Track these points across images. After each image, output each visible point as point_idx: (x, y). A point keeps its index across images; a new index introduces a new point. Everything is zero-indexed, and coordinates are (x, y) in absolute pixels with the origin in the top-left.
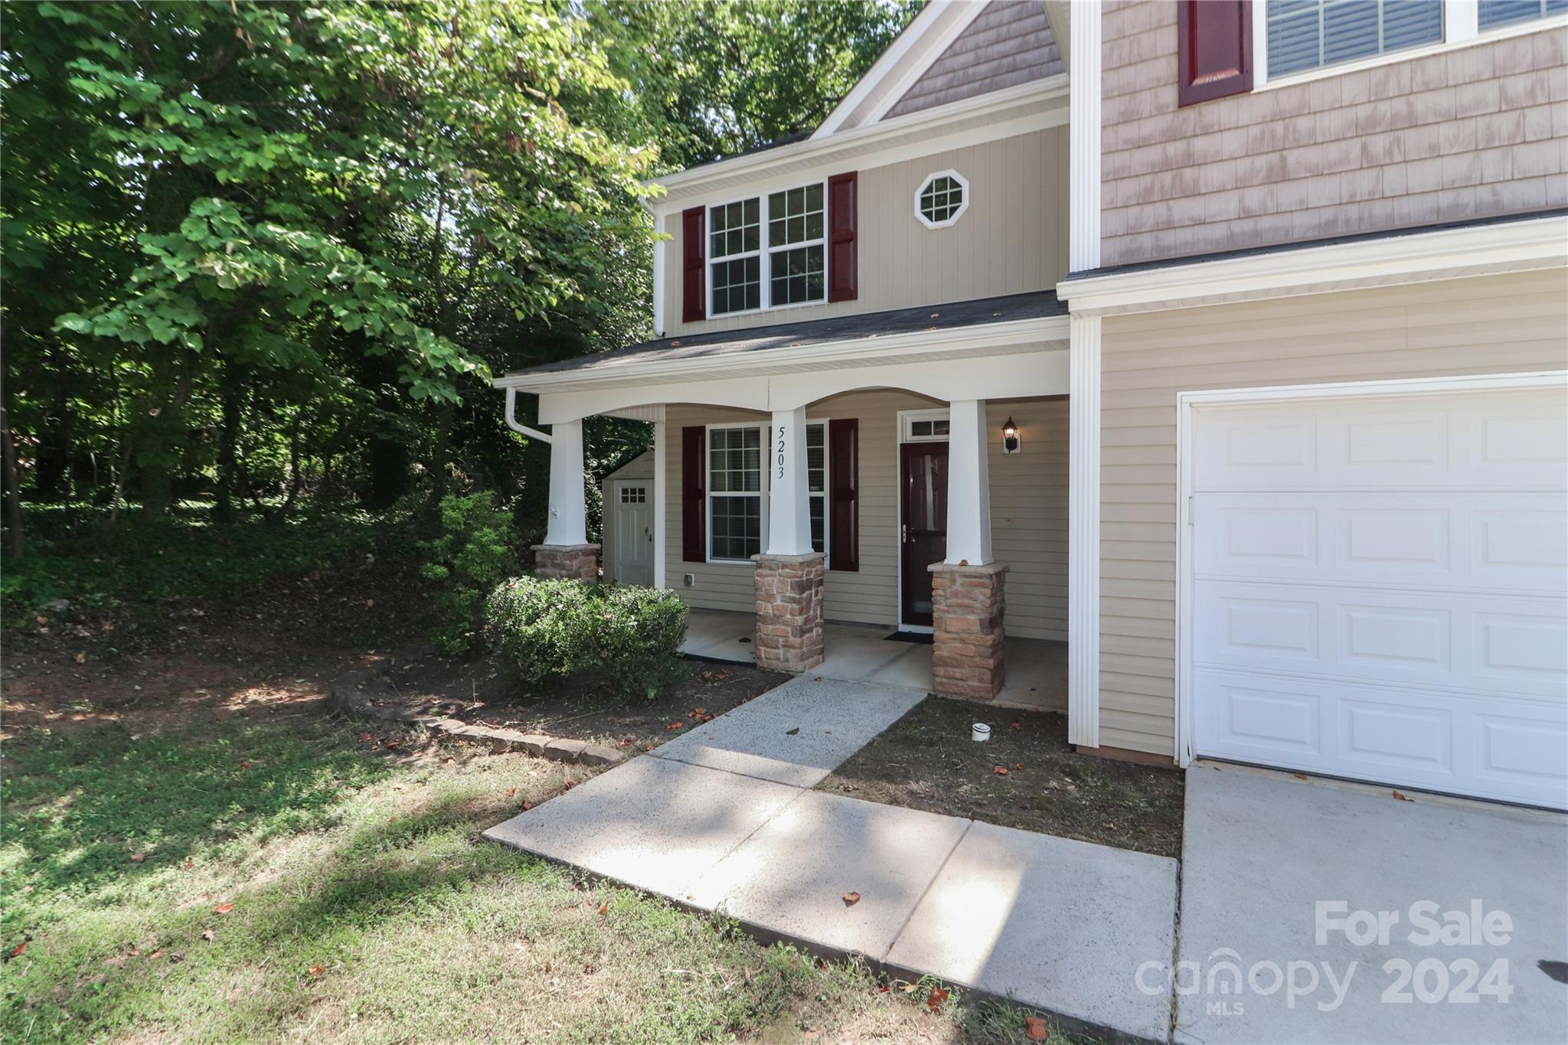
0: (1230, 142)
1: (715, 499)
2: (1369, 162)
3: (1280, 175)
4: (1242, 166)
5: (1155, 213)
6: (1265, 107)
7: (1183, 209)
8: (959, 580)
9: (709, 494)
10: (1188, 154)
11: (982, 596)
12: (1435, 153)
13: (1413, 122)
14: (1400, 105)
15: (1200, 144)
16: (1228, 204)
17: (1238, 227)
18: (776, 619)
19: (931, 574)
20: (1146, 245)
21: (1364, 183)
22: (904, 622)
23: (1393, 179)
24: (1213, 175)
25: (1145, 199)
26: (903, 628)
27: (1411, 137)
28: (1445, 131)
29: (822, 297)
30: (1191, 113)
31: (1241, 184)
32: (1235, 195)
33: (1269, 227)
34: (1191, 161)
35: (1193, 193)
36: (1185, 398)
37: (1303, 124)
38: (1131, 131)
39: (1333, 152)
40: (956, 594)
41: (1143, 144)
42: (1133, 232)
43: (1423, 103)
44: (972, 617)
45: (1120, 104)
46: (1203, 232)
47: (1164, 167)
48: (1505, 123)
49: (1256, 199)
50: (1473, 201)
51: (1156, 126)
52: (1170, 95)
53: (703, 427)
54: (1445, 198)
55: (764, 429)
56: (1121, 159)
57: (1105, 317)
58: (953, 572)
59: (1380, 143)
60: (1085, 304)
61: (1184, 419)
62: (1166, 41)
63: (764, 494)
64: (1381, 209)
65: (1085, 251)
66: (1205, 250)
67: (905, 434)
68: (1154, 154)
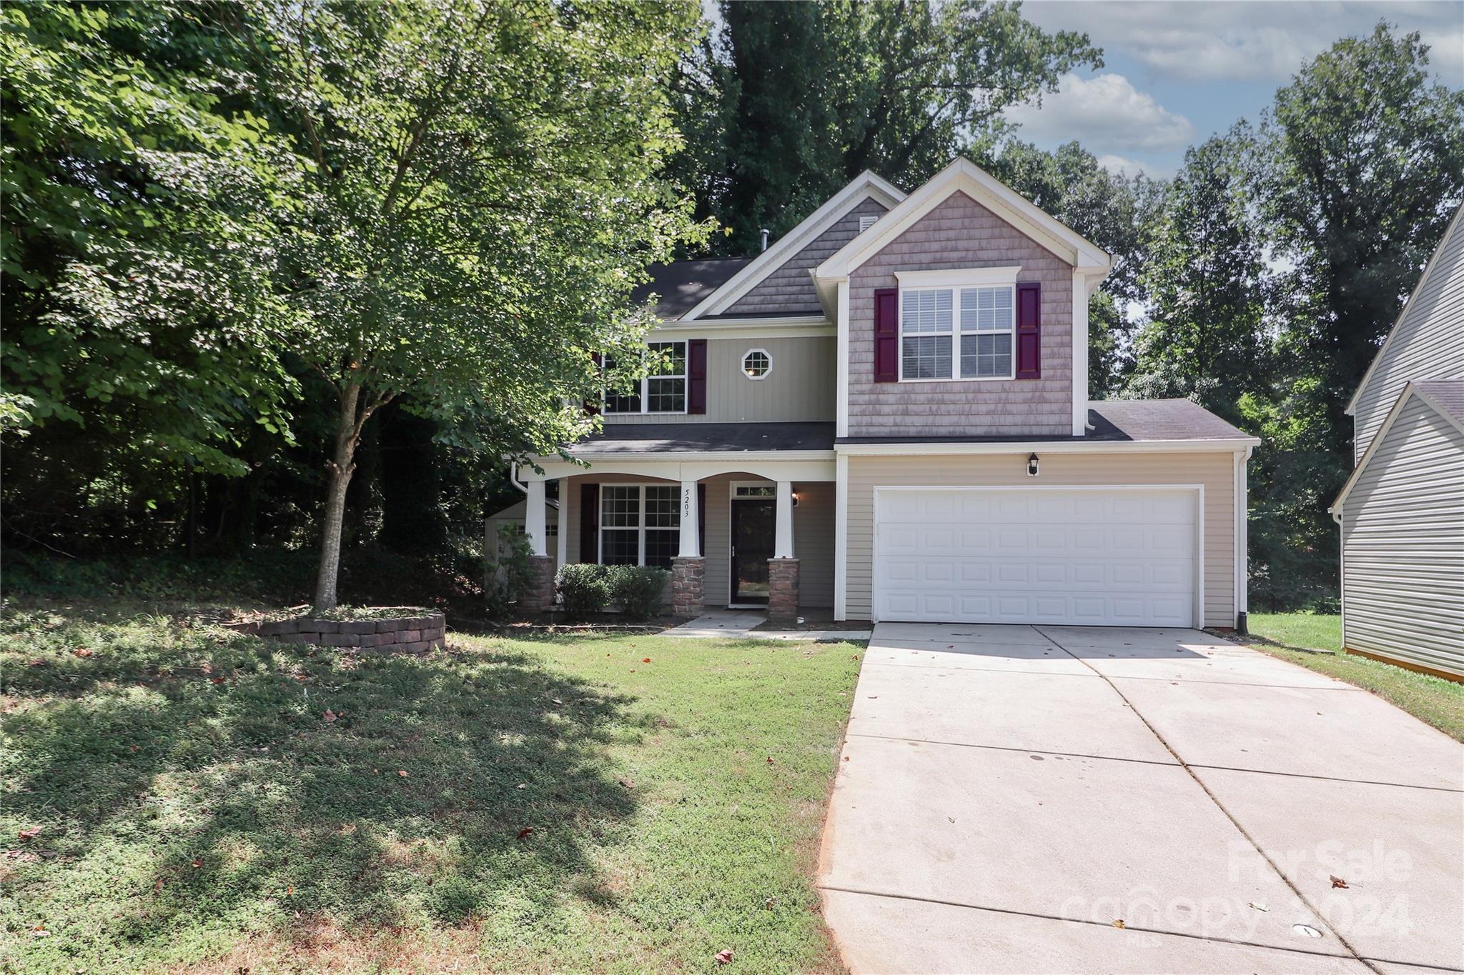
0: (891, 398)
1: (604, 531)
2: (931, 413)
3: (906, 413)
4: (895, 407)
5: (866, 419)
6: (902, 388)
7: (876, 420)
8: (782, 565)
9: (601, 528)
10: (878, 400)
11: (792, 572)
12: (949, 414)
13: (943, 402)
14: (940, 396)
15: (881, 397)
16: (889, 420)
17: (893, 429)
18: (686, 589)
19: (769, 563)
20: (864, 431)
21: (930, 420)
22: (732, 603)
23: (938, 420)
24: (886, 409)
25: (863, 414)
26: (731, 606)
27: (943, 407)
28: (952, 407)
29: (683, 410)
30: (878, 385)
31: (894, 414)
32: (892, 418)
33: (903, 431)
34: (878, 402)
35: (879, 414)
36: (877, 488)
37: (913, 396)
38: (857, 387)
39: (921, 408)
40: (780, 572)
41: (862, 393)
42: (859, 425)
43: (947, 397)
44: (788, 582)
45: (854, 377)
46: (882, 429)
47: (869, 403)
48: (967, 407)
49: (899, 419)
50: (958, 431)
51: (866, 387)
52: (871, 377)
53: (597, 486)
54: (951, 429)
55: (642, 488)
56: (855, 397)
57: (850, 457)
58: (778, 562)
59: (934, 407)
60: (843, 452)
61: (876, 495)
62: (871, 357)
63: (642, 529)
64: (935, 429)
65: (842, 430)
66: (883, 435)
67: (733, 494)
68: (866, 397)
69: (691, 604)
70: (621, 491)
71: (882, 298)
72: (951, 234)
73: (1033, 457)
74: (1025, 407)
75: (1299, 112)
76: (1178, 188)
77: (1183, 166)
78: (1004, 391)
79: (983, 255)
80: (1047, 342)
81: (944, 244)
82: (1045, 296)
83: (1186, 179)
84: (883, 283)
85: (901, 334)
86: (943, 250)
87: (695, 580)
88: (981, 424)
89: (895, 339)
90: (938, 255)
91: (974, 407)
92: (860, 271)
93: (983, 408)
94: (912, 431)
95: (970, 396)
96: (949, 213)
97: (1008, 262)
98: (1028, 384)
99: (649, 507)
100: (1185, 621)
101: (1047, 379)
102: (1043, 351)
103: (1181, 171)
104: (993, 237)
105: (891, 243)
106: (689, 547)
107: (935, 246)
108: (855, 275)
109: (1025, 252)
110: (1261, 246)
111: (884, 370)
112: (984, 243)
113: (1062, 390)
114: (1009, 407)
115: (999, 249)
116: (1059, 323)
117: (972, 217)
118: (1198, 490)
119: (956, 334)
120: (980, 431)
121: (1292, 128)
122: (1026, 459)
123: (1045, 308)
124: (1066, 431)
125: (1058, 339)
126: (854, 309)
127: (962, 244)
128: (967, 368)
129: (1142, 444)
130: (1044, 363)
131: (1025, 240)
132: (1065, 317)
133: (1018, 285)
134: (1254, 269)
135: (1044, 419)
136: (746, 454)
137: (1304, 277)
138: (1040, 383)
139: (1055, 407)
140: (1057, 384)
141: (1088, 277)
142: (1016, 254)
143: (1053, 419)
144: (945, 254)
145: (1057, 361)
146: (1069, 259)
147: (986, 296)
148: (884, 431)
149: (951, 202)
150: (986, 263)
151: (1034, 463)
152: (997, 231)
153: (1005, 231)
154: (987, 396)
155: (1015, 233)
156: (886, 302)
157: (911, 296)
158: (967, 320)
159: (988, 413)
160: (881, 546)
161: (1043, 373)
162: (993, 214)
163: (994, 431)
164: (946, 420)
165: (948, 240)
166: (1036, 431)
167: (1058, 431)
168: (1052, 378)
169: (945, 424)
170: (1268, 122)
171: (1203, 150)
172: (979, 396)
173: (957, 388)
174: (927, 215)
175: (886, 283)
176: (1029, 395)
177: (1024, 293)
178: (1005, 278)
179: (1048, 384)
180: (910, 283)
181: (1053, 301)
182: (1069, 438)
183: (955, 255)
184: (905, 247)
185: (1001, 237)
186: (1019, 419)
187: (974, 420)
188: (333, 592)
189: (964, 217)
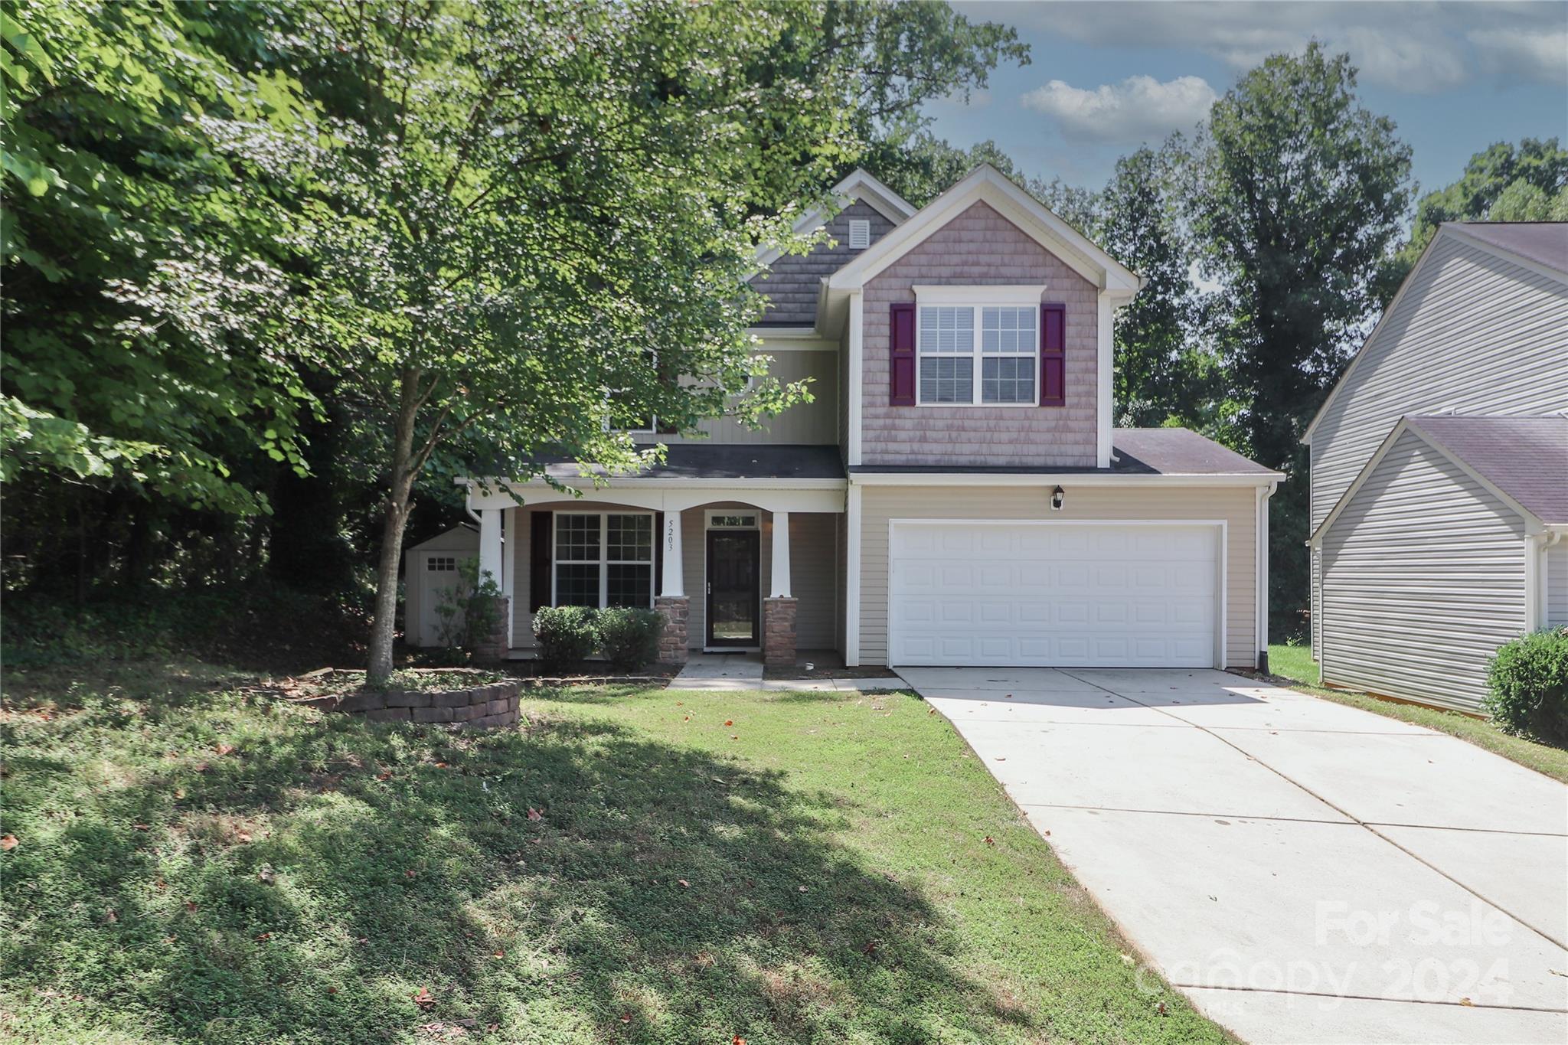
0: (908, 423)
1: (559, 566)
2: (951, 441)
3: (923, 440)
4: (911, 434)
5: (880, 446)
6: (919, 412)
7: (892, 446)
8: (779, 605)
9: (555, 562)
10: (894, 425)
11: (792, 612)
12: (970, 442)
13: (964, 429)
14: (959, 422)
15: (897, 422)
16: (906, 447)
17: (910, 457)
18: (671, 633)
19: (765, 603)
20: (879, 459)
21: (949, 448)
22: (708, 645)
23: (958, 448)
24: (902, 435)
25: (877, 440)
26: (706, 649)
27: (963, 434)
28: (972, 434)
30: (894, 409)
31: (911, 441)
32: (908, 445)
33: (921, 459)
34: (894, 428)
35: (895, 441)
36: (893, 522)
37: (931, 422)
38: (872, 410)
39: (940, 435)
40: (778, 612)
41: (876, 417)
42: (873, 452)
43: (967, 423)
44: (787, 623)
45: (868, 399)
46: (898, 457)
47: (885, 428)
48: (988, 435)
49: (916, 446)
50: (979, 460)
51: (881, 411)
52: (886, 399)
53: (550, 514)
54: (972, 458)
55: (604, 516)
56: (868, 422)
57: (863, 487)
58: (775, 602)
59: (954, 434)
60: (858, 481)
61: (891, 529)
62: (886, 378)
63: (603, 562)
64: (954, 458)
65: (855, 456)
66: (898, 463)
67: (708, 525)
68: (881, 422)
69: (677, 649)
70: (578, 520)
71: (899, 314)
72: (972, 247)
73: (1058, 490)
74: (1048, 436)
75: (1233, 128)
76: (1108, 199)
77: (1114, 176)
78: (1027, 418)
79: (1005, 271)
80: (1072, 368)
81: (964, 257)
82: (1070, 318)
83: (1115, 190)
84: (901, 297)
85: (919, 354)
86: (965, 264)
87: (682, 622)
88: (1002, 454)
89: (912, 359)
90: (958, 269)
91: (996, 435)
92: (875, 283)
93: (1005, 436)
94: (931, 460)
95: (992, 423)
96: (970, 223)
97: (1032, 280)
98: (1052, 412)
99: (612, 538)
100: (1205, 661)
101: (1072, 406)
102: (1068, 377)
103: (1111, 181)
104: (1016, 253)
105: (908, 254)
106: (673, 585)
107: (955, 259)
108: (869, 286)
109: (1049, 271)
110: (1189, 264)
111: (901, 391)
112: (1007, 259)
113: (1087, 418)
114: (1032, 435)
115: (1022, 266)
116: (1084, 347)
117: (995, 229)
118: (1221, 527)
119: (978, 355)
120: (1002, 461)
121: (1227, 143)
122: (1050, 492)
123: (1070, 331)
124: (1091, 463)
125: (1083, 365)
126: (867, 324)
127: (984, 259)
128: (989, 393)
129: (1170, 478)
130: (1069, 389)
131: (1049, 258)
132: (1090, 342)
133: (1042, 305)
134: (1182, 287)
135: (1069, 449)
136: (742, 481)
137: (1232, 299)
138: (1064, 411)
139: (1079, 437)
140: (1081, 413)
141: (1113, 299)
142: (1041, 271)
143: (1078, 450)
144: (966, 268)
145: (1081, 388)
146: (1094, 279)
147: (1009, 316)
148: (900, 459)
149: (971, 212)
150: (1009, 281)
151: (1059, 496)
152: (1020, 246)
153: (1030, 246)
154: (1010, 423)
155: (1039, 249)
156: (902, 317)
157: (930, 313)
158: (989, 341)
159: (1011, 442)
160: (897, 584)
161: (1068, 401)
162: (1016, 228)
163: (1016, 461)
164: (966, 448)
165: (969, 253)
166: (1060, 462)
167: (1083, 463)
168: (1077, 406)
169: (965, 452)
170: (1203, 136)
171: (1134, 159)
172: (1001, 423)
173: (978, 414)
174: (947, 225)
175: (904, 298)
176: (1053, 424)
177: (1049, 314)
178: (1029, 298)
179: (1072, 412)
180: (929, 298)
181: (1079, 324)
182: (1093, 469)
183: (976, 270)
184: (923, 259)
185: (1025, 253)
186: (1042, 449)
187: (996, 449)
188: (390, 655)
189: (987, 229)
